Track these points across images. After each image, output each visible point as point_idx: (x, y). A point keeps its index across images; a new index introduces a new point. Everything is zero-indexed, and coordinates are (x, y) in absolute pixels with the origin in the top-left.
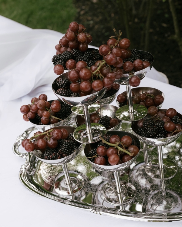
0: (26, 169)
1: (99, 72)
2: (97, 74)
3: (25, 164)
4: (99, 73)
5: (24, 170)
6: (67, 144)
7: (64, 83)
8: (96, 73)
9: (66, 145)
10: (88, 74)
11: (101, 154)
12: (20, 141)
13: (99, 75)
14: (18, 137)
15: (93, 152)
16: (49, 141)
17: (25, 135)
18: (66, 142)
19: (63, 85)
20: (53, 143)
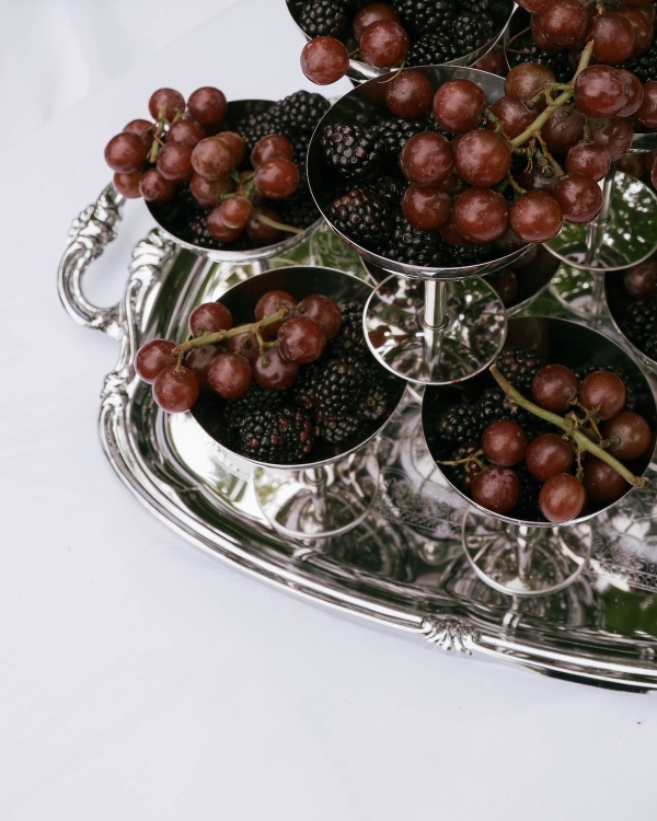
0: (124, 394)
1: (542, 142)
2: (530, 154)
3: (118, 369)
4: (538, 145)
5: (116, 400)
6: (345, 385)
7: (364, 158)
8: (525, 144)
9: (340, 386)
10: (496, 160)
11: (503, 462)
12: (84, 245)
13: (539, 155)
14: (76, 224)
15: (455, 426)
16: (265, 366)
17: (102, 215)
18: (339, 376)
19: (357, 166)
20: (281, 375)
